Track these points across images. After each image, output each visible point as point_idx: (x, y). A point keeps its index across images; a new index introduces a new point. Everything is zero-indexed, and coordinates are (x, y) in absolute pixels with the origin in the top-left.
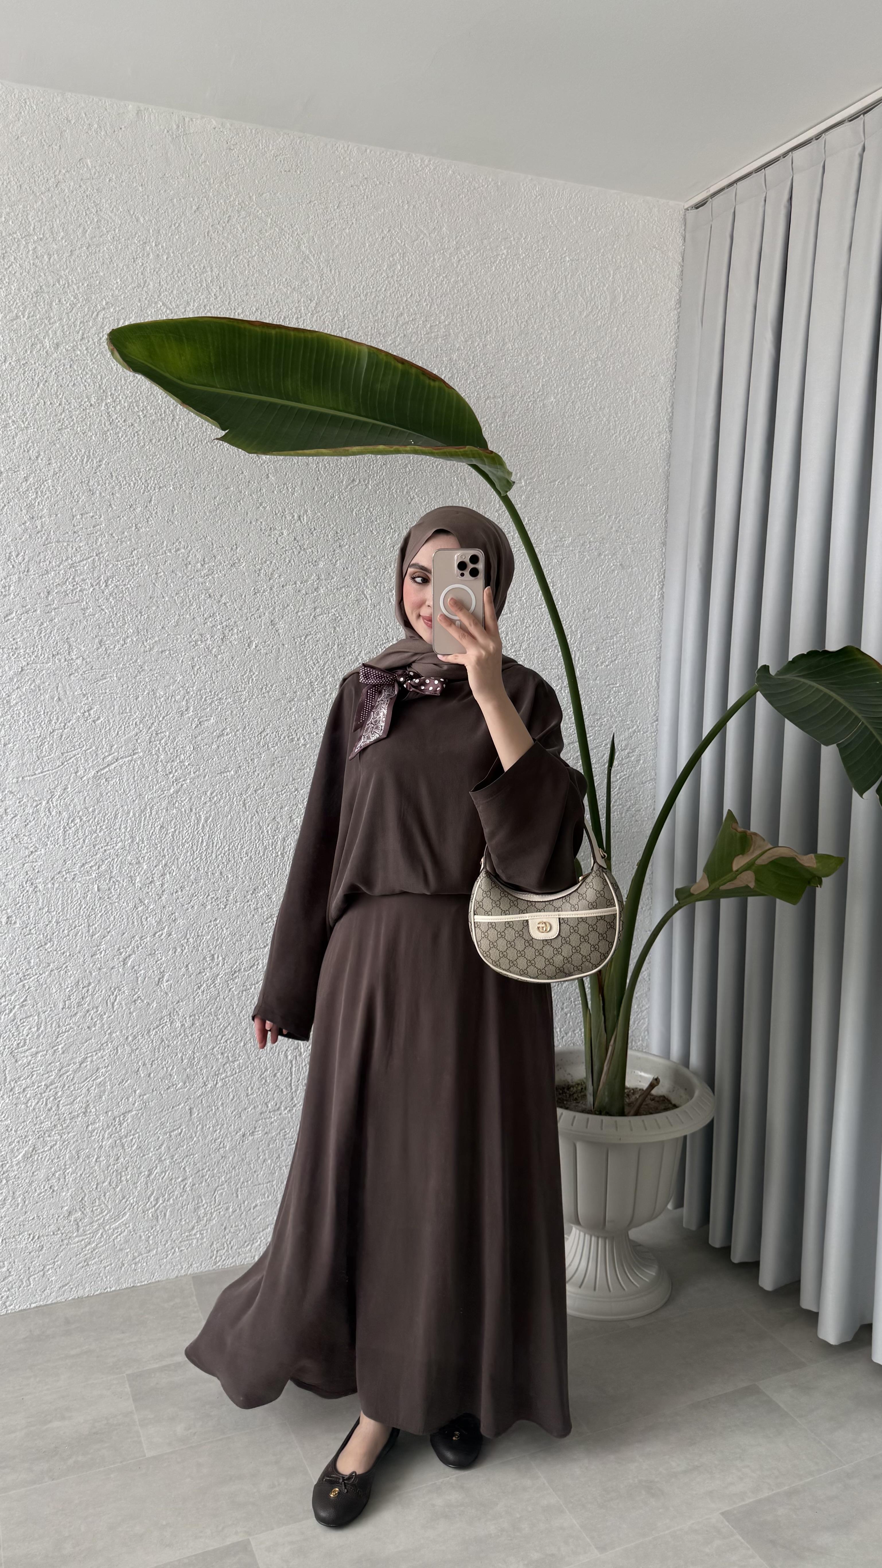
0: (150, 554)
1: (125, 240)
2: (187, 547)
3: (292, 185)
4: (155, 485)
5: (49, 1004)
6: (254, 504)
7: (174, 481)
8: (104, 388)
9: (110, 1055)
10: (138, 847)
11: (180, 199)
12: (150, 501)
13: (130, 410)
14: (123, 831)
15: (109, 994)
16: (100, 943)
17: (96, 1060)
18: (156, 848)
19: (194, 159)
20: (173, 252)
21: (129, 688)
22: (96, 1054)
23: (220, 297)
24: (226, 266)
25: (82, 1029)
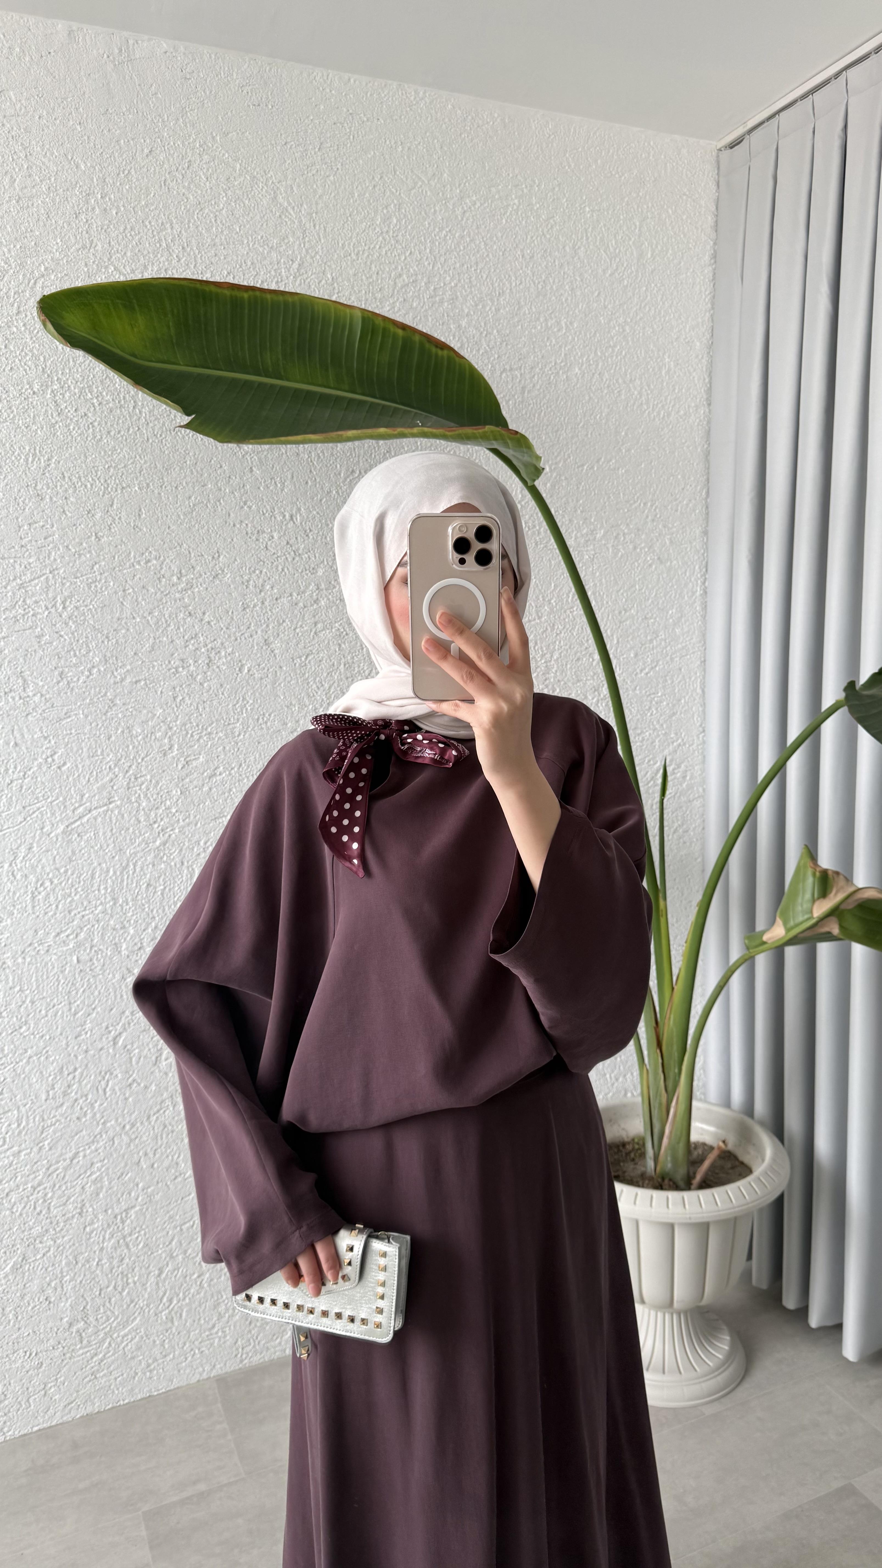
0: (114, 568)
1: (64, 191)
2: (160, 557)
3: (263, 122)
4: (117, 485)
5: (30, 1096)
6: (236, 503)
7: (139, 479)
8: (49, 372)
9: (105, 1148)
10: (122, 909)
11: (128, 141)
12: (112, 506)
13: (82, 397)
14: (103, 892)
15: (100, 1079)
16: (85, 1022)
17: (89, 1155)
18: (144, 909)
19: (142, 90)
20: (124, 206)
21: (99, 727)
22: (89, 1148)
23: (184, 259)
24: (189, 221)
25: (70, 1121)
